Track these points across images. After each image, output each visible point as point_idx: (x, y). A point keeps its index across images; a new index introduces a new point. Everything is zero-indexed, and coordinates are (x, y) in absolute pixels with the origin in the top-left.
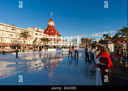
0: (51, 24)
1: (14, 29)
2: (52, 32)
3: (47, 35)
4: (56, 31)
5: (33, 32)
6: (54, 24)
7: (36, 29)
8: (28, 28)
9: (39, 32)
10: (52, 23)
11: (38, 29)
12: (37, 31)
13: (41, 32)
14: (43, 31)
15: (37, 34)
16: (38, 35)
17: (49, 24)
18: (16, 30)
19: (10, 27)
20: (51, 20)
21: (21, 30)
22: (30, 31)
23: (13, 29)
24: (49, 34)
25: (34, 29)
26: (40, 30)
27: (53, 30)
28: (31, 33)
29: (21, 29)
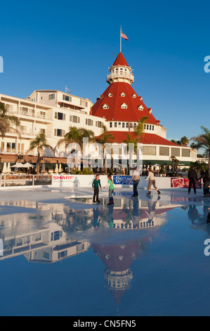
0: (119, 76)
2: (124, 106)
3: (103, 120)
4: (141, 103)
5: (46, 109)
6: (132, 78)
7: (60, 96)
8: (33, 96)
9: (72, 107)
10: (123, 74)
11: (67, 99)
12: (62, 105)
13: (80, 108)
14: (90, 105)
15: (60, 116)
16: (67, 118)
17: (113, 75)
20: (119, 61)
22: (33, 106)
24: (110, 116)
25: (52, 97)
26: (75, 101)
27: (128, 100)
28: (37, 111)
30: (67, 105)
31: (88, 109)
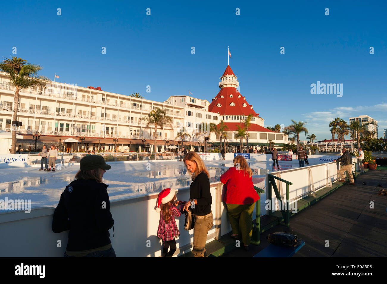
0: (228, 82)
1: (137, 103)
2: (232, 104)
3: (218, 115)
4: (245, 102)
5: (180, 109)
6: (238, 83)
7: (188, 100)
8: (169, 100)
9: (196, 106)
10: (231, 81)
11: (193, 101)
12: (190, 105)
13: (201, 107)
14: (208, 104)
15: (189, 114)
16: (194, 114)
17: (224, 82)
18: (141, 106)
19: (129, 100)
20: (228, 72)
21: (153, 106)
22: (172, 107)
23: (135, 105)
24: (222, 112)
25: (183, 100)
26: (198, 102)
27: (235, 100)
28: (175, 110)
29: (153, 102)
30: (193, 106)
31: (207, 108)
